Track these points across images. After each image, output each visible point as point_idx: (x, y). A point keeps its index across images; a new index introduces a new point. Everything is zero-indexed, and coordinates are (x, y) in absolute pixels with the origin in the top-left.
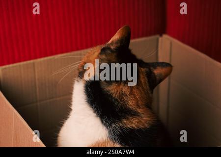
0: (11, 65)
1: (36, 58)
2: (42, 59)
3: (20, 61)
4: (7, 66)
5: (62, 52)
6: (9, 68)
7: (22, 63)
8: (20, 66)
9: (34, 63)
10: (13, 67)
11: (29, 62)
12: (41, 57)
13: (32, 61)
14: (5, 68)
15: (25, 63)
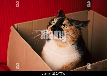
0: (23, 23)
1: (33, 20)
2: (36, 20)
3: (26, 21)
4: (21, 23)
5: (44, 17)
6: (22, 24)
7: (27, 22)
8: (26, 23)
9: (33, 22)
10: (23, 24)
11: (30, 21)
12: (35, 19)
13: (32, 21)
14: (20, 24)
15: (29, 22)
